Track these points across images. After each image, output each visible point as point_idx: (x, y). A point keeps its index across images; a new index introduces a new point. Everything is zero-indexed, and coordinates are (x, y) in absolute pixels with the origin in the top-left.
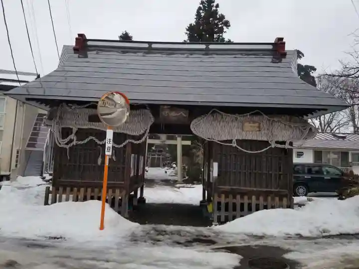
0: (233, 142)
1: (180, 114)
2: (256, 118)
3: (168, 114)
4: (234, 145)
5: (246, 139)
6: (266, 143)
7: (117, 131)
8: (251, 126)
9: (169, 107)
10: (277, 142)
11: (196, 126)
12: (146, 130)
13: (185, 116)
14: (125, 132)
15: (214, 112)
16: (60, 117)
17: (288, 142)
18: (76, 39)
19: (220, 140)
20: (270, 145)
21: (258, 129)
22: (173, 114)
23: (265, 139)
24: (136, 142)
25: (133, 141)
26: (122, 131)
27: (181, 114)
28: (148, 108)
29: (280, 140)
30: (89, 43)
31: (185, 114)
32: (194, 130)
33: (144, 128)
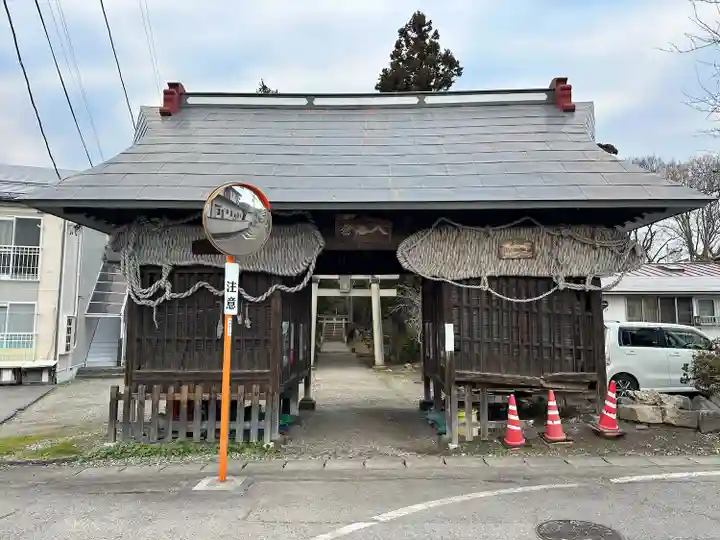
0: (482, 282)
2: (525, 233)
3: (351, 231)
4: (485, 287)
5: (508, 274)
6: (548, 282)
8: (516, 250)
9: (353, 216)
10: (569, 279)
11: (408, 252)
12: (310, 264)
15: (443, 224)
16: (135, 245)
17: (589, 279)
18: (166, 92)
19: (456, 278)
20: (555, 285)
21: (529, 255)
22: (362, 231)
23: (545, 273)
24: (289, 290)
25: (284, 287)
28: (311, 221)
29: (575, 273)
30: (191, 101)
31: (386, 230)
32: (405, 262)
33: (305, 261)
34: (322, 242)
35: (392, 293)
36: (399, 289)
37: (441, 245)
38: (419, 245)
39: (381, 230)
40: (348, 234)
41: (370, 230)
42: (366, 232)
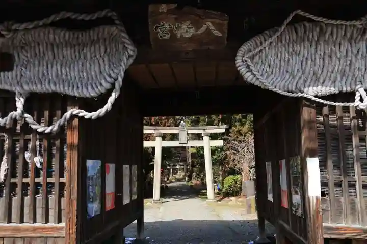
0: (357, 98)
1: (203, 29)
3: (171, 31)
7: (38, 88)
11: (252, 58)
12: (116, 80)
13: (217, 33)
14: (60, 89)
24: (87, 115)
25: (83, 113)
26: (52, 88)
27: (208, 31)
28: (117, 22)
31: (219, 27)
32: (247, 72)
33: (110, 76)
34: (131, 50)
35: (219, 143)
36: (225, 140)
37: (297, 48)
38: (267, 48)
39: (212, 28)
40: (167, 37)
41: (198, 28)
42: (191, 33)
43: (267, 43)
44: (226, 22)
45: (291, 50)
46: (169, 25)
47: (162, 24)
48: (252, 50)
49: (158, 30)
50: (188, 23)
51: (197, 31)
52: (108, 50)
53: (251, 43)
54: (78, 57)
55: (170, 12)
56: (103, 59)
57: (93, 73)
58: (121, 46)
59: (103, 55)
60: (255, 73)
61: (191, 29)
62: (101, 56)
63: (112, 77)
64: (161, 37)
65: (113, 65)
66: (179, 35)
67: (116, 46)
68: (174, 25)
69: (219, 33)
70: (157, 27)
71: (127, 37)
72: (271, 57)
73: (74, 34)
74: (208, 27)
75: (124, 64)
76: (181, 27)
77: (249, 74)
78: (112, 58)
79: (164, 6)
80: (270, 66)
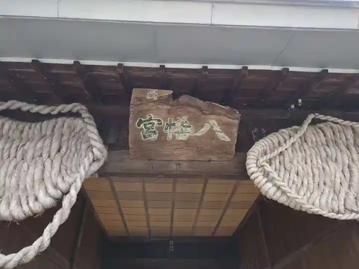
1: (205, 129)
3: (160, 129)
13: (223, 137)
27: (211, 134)
28: (85, 115)
31: (226, 127)
32: (266, 182)
33: (56, 187)
37: (331, 153)
38: (290, 151)
39: (217, 128)
40: (154, 137)
41: (197, 129)
42: (188, 135)
43: (289, 143)
44: (237, 122)
45: (324, 154)
46: (159, 121)
47: (148, 117)
48: (268, 151)
49: (142, 126)
50: (185, 118)
51: (196, 132)
52: (64, 149)
53: (266, 142)
54: (12, 156)
55: (161, 101)
56: (52, 161)
57: (29, 179)
58: (84, 146)
59: (53, 154)
60: (279, 183)
61: (188, 129)
62: (49, 156)
63: (59, 189)
64: (145, 137)
65: (66, 170)
66: (170, 137)
67: (76, 145)
68: (165, 120)
69: (226, 137)
70: (141, 122)
71: (96, 131)
72: (298, 162)
73: (18, 125)
74: (212, 127)
75: (84, 168)
76: (174, 124)
77: (269, 185)
78: (67, 161)
79: (154, 91)
80: (297, 174)
